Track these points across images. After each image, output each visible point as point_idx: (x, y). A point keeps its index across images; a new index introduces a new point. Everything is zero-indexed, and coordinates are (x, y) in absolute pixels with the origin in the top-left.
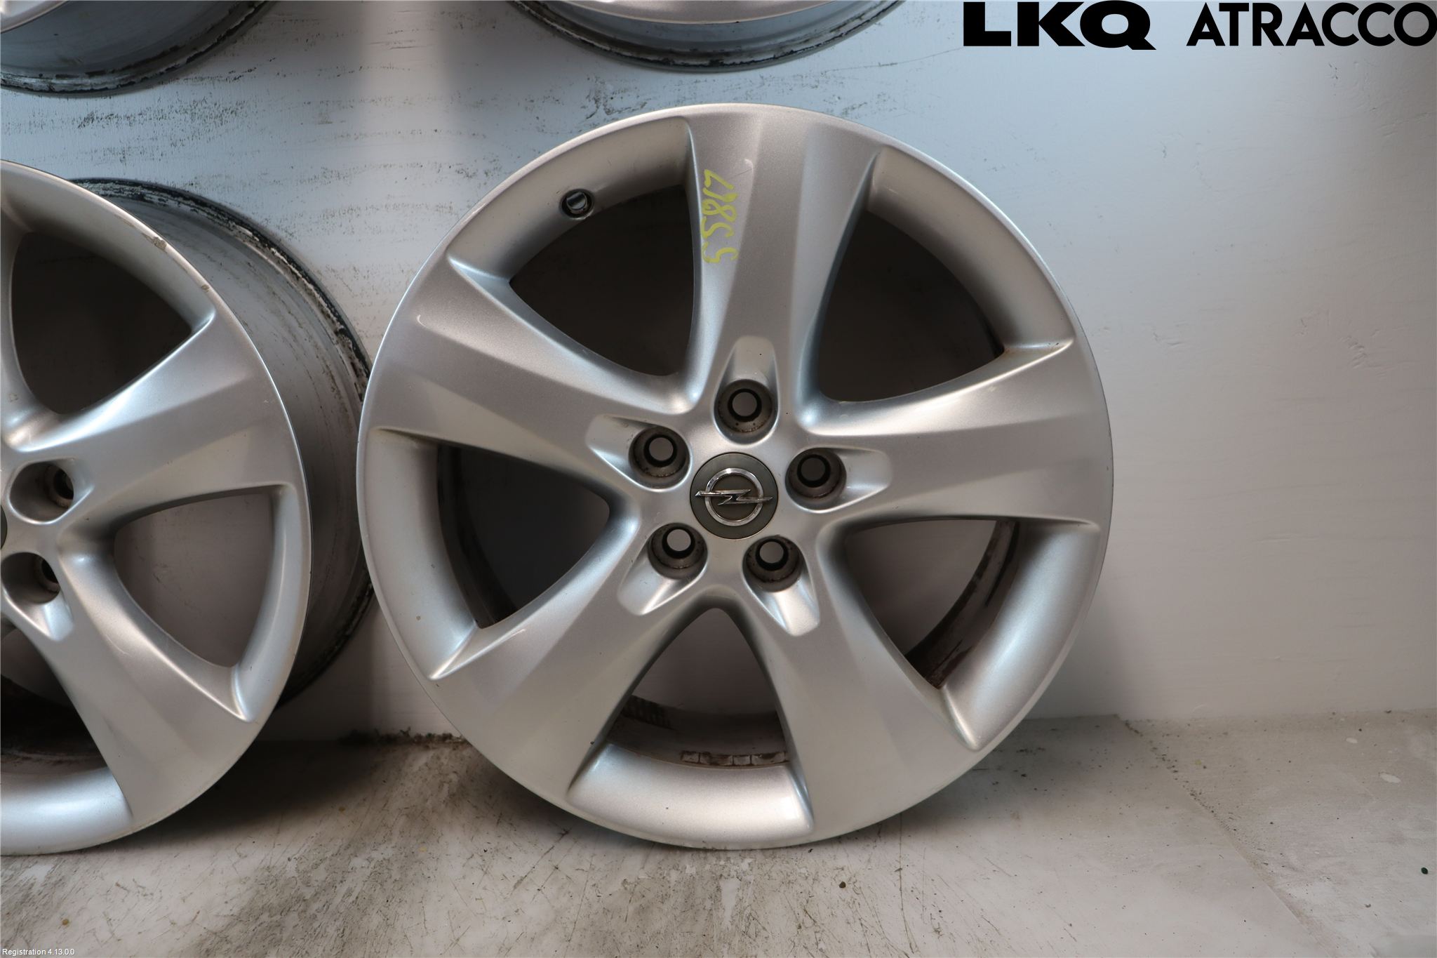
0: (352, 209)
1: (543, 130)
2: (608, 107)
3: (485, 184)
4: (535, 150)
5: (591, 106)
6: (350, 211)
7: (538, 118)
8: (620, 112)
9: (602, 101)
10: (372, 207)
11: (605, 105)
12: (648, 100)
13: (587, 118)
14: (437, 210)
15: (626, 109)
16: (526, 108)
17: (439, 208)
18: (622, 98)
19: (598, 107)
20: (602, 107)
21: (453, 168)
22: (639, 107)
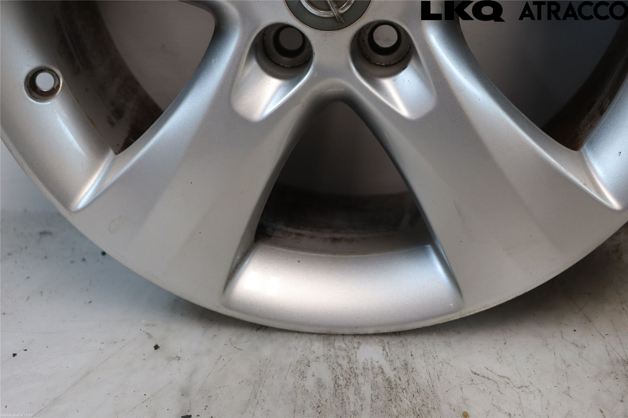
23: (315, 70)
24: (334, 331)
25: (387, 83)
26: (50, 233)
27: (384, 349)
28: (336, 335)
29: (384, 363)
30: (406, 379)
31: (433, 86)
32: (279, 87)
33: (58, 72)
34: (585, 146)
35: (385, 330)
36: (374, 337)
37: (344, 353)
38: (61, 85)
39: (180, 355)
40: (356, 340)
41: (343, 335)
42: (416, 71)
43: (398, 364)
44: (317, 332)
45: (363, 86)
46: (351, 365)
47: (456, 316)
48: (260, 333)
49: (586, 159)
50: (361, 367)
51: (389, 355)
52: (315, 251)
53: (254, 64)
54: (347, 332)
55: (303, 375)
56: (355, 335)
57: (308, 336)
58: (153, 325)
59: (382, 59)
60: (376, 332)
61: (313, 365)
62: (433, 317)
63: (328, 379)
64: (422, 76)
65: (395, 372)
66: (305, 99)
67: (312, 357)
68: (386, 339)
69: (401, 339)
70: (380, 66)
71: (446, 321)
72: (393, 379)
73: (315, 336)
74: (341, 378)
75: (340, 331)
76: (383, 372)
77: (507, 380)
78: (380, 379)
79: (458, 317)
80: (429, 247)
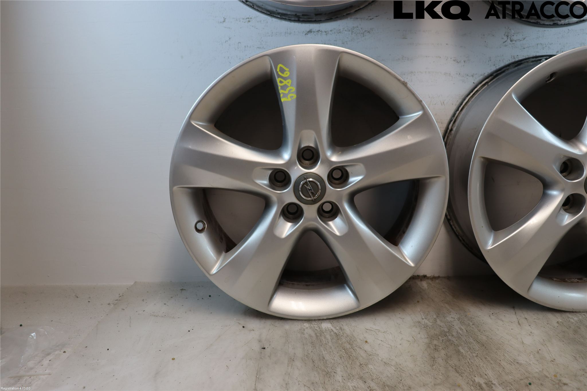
0: (412, 72)
1: (487, 47)
2: (511, 39)
3: (464, 66)
4: (483, 54)
5: (505, 38)
6: (411, 73)
7: (485, 42)
8: (515, 41)
9: (510, 37)
10: (420, 72)
11: (510, 38)
12: (526, 37)
13: (503, 43)
14: (445, 75)
15: (518, 40)
16: (481, 38)
17: (445, 74)
18: (517, 36)
19: (508, 39)
20: (509, 39)
21: (452, 59)
22: (523, 39)
23: (304, 219)
24: (311, 319)
25: (331, 223)
26: (185, 290)
27: (331, 324)
28: (312, 320)
29: (332, 328)
30: (342, 333)
31: (347, 223)
32: (291, 226)
33: (205, 223)
34: (400, 245)
35: (331, 317)
36: (327, 320)
37: (317, 326)
38: (206, 227)
39: (253, 329)
40: (320, 321)
41: (315, 320)
42: (341, 218)
43: (338, 328)
44: (304, 319)
45: (322, 224)
46: (320, 329)
47: (357, 310)
48: (282, 321)
49: (400, 249)
50: (324, 330)
51: (334, 325)
52: (301, 289)
53: (282, 218)
54: (316, 319)
55: (303, 333)
56: (319, 320)
57: (301, 321)
58: (239, 320)
59: (326, 215)
60: (327, 318)
61: (306, 330)
62: (349, 311)
63: (313, 334)
64: (343, 220)
65: (337, 331)
66: (301, 229)
67: (305, 328)
68: (331, 321)
69: (337, 320)
70: (326, 217)
71: (353, 312)
72: (337, 333)
73: (304, 321)
74: (318, 334)
75: (313, 319)
76: (333, 331)
77: (379, 331)
78: (332, 333)
79: (358, 310)
80: (345, 285)
